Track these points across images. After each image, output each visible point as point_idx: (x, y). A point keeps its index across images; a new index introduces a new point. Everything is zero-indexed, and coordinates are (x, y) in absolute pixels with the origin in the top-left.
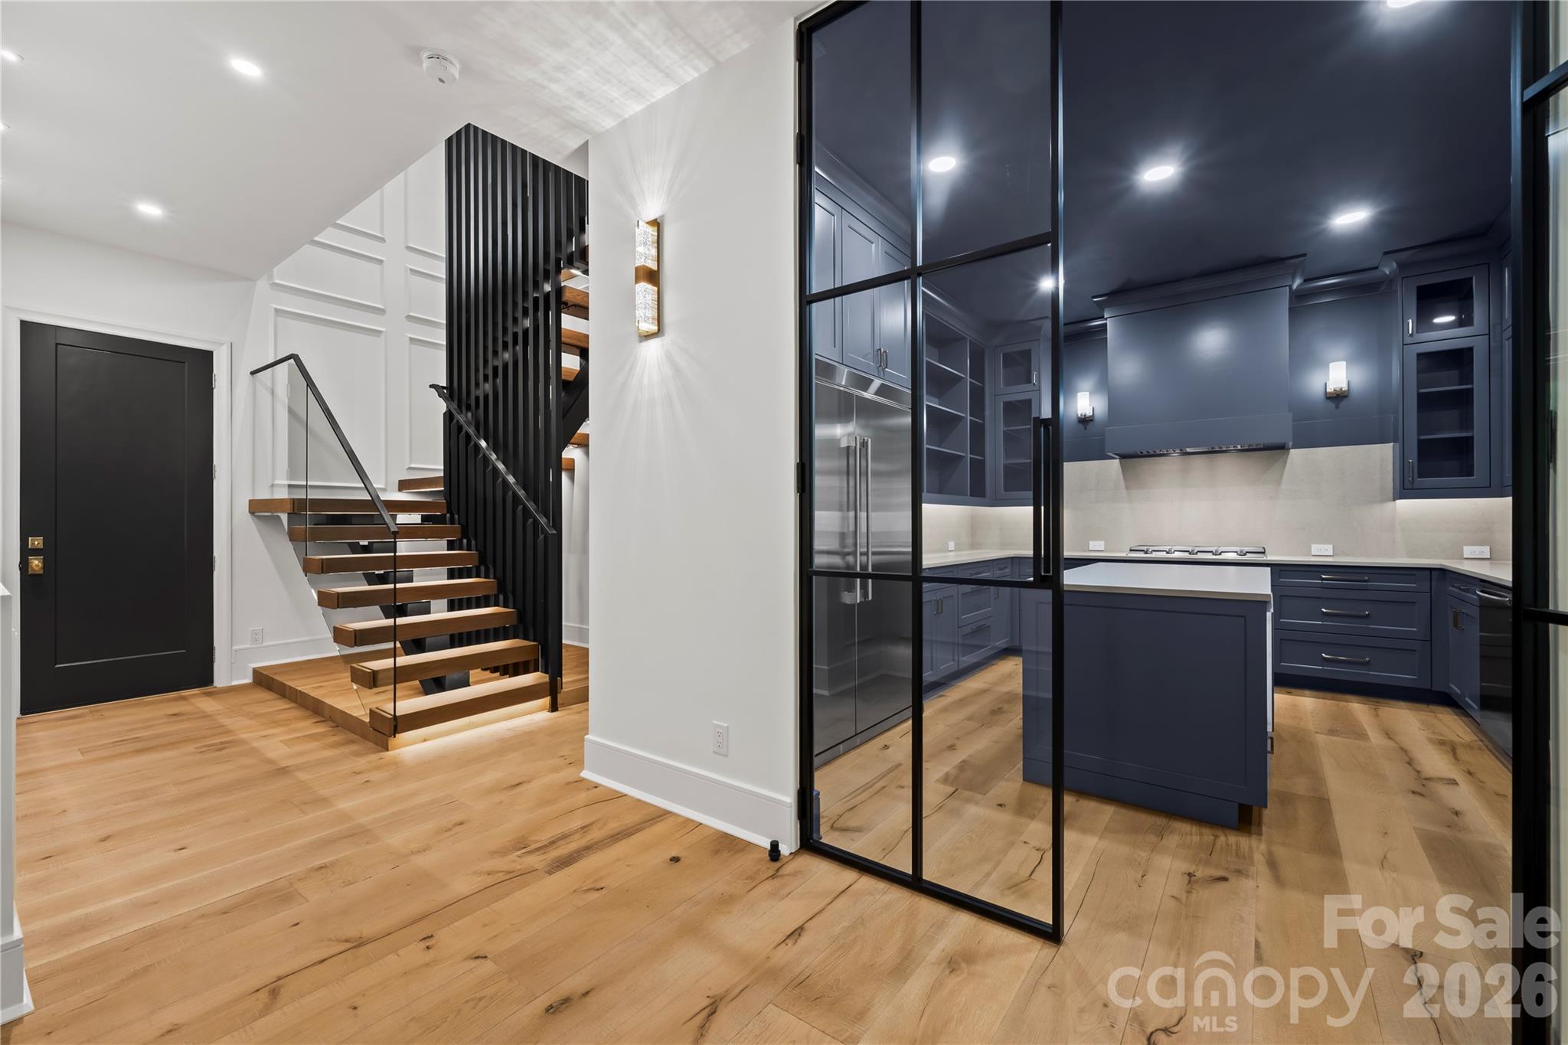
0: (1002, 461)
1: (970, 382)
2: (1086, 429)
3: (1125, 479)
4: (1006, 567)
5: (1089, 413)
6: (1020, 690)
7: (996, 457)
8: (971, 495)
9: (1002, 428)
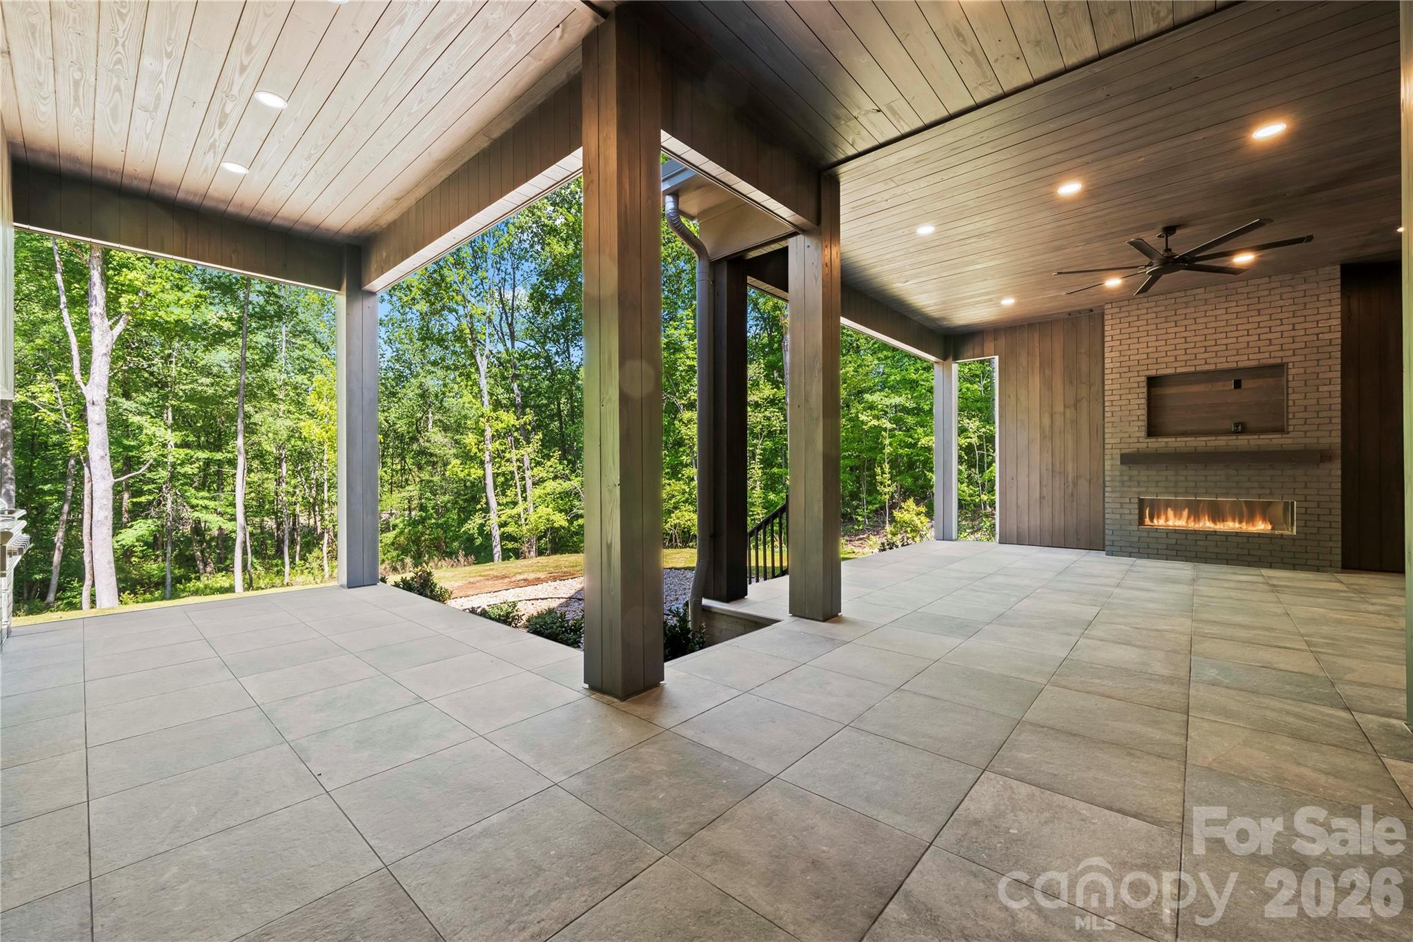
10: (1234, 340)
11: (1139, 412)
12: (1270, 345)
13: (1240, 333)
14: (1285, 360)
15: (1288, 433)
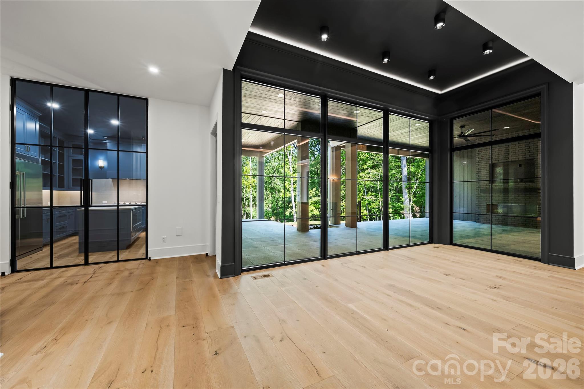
0: (71, 177)
1: (58, 151)
2: (101, 170)
3: (114, 184)
4: (73, 209)
5: (102, 165)
6: (78, 241)
7: (68, 175)
8: (59, 187)
9: (71, 167)
10: (517, 151)
11: (487, 175)
12: (529, 152)
13: (520, 149)
14: (534, 158)
15: (535, 182)
